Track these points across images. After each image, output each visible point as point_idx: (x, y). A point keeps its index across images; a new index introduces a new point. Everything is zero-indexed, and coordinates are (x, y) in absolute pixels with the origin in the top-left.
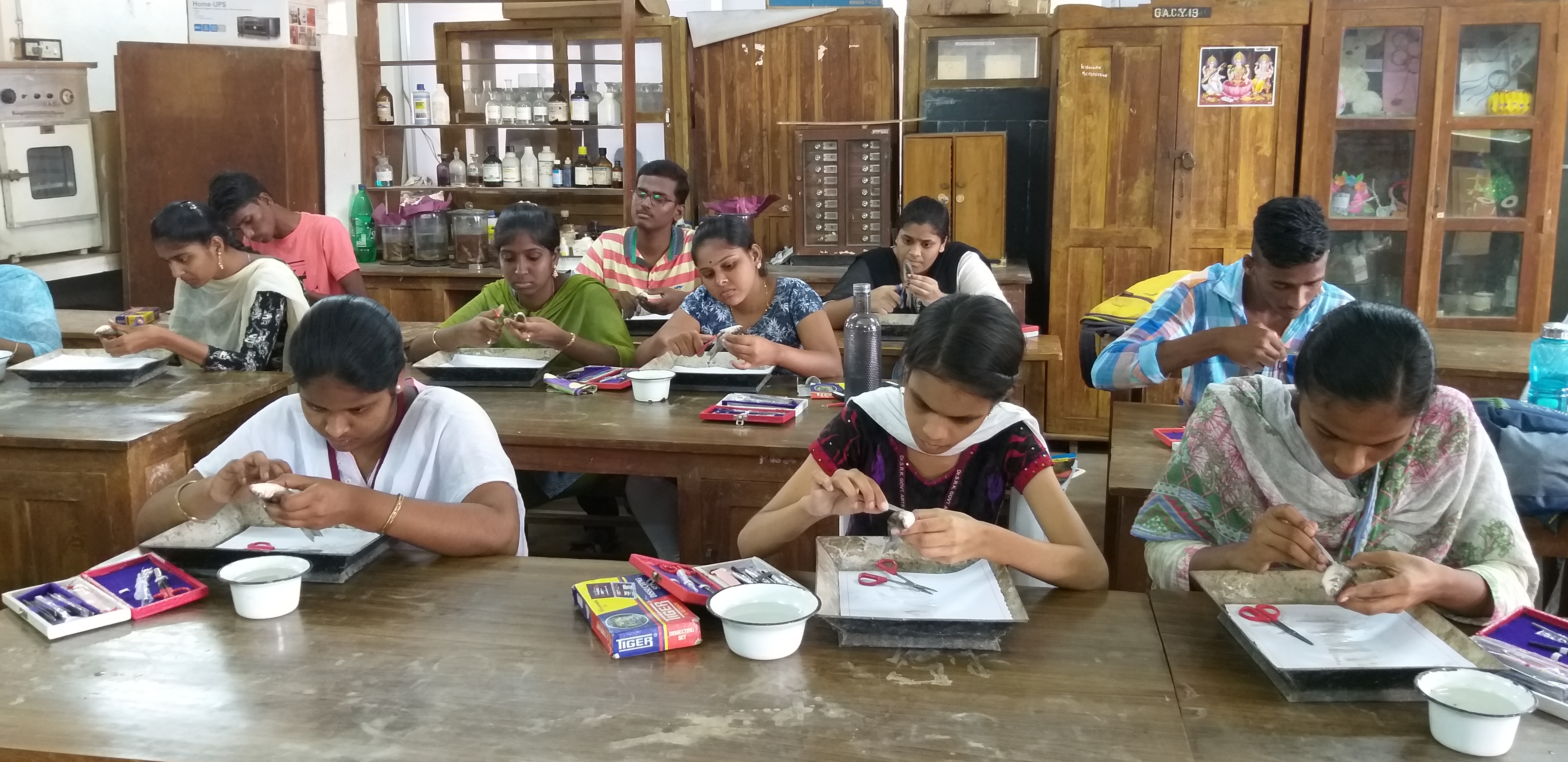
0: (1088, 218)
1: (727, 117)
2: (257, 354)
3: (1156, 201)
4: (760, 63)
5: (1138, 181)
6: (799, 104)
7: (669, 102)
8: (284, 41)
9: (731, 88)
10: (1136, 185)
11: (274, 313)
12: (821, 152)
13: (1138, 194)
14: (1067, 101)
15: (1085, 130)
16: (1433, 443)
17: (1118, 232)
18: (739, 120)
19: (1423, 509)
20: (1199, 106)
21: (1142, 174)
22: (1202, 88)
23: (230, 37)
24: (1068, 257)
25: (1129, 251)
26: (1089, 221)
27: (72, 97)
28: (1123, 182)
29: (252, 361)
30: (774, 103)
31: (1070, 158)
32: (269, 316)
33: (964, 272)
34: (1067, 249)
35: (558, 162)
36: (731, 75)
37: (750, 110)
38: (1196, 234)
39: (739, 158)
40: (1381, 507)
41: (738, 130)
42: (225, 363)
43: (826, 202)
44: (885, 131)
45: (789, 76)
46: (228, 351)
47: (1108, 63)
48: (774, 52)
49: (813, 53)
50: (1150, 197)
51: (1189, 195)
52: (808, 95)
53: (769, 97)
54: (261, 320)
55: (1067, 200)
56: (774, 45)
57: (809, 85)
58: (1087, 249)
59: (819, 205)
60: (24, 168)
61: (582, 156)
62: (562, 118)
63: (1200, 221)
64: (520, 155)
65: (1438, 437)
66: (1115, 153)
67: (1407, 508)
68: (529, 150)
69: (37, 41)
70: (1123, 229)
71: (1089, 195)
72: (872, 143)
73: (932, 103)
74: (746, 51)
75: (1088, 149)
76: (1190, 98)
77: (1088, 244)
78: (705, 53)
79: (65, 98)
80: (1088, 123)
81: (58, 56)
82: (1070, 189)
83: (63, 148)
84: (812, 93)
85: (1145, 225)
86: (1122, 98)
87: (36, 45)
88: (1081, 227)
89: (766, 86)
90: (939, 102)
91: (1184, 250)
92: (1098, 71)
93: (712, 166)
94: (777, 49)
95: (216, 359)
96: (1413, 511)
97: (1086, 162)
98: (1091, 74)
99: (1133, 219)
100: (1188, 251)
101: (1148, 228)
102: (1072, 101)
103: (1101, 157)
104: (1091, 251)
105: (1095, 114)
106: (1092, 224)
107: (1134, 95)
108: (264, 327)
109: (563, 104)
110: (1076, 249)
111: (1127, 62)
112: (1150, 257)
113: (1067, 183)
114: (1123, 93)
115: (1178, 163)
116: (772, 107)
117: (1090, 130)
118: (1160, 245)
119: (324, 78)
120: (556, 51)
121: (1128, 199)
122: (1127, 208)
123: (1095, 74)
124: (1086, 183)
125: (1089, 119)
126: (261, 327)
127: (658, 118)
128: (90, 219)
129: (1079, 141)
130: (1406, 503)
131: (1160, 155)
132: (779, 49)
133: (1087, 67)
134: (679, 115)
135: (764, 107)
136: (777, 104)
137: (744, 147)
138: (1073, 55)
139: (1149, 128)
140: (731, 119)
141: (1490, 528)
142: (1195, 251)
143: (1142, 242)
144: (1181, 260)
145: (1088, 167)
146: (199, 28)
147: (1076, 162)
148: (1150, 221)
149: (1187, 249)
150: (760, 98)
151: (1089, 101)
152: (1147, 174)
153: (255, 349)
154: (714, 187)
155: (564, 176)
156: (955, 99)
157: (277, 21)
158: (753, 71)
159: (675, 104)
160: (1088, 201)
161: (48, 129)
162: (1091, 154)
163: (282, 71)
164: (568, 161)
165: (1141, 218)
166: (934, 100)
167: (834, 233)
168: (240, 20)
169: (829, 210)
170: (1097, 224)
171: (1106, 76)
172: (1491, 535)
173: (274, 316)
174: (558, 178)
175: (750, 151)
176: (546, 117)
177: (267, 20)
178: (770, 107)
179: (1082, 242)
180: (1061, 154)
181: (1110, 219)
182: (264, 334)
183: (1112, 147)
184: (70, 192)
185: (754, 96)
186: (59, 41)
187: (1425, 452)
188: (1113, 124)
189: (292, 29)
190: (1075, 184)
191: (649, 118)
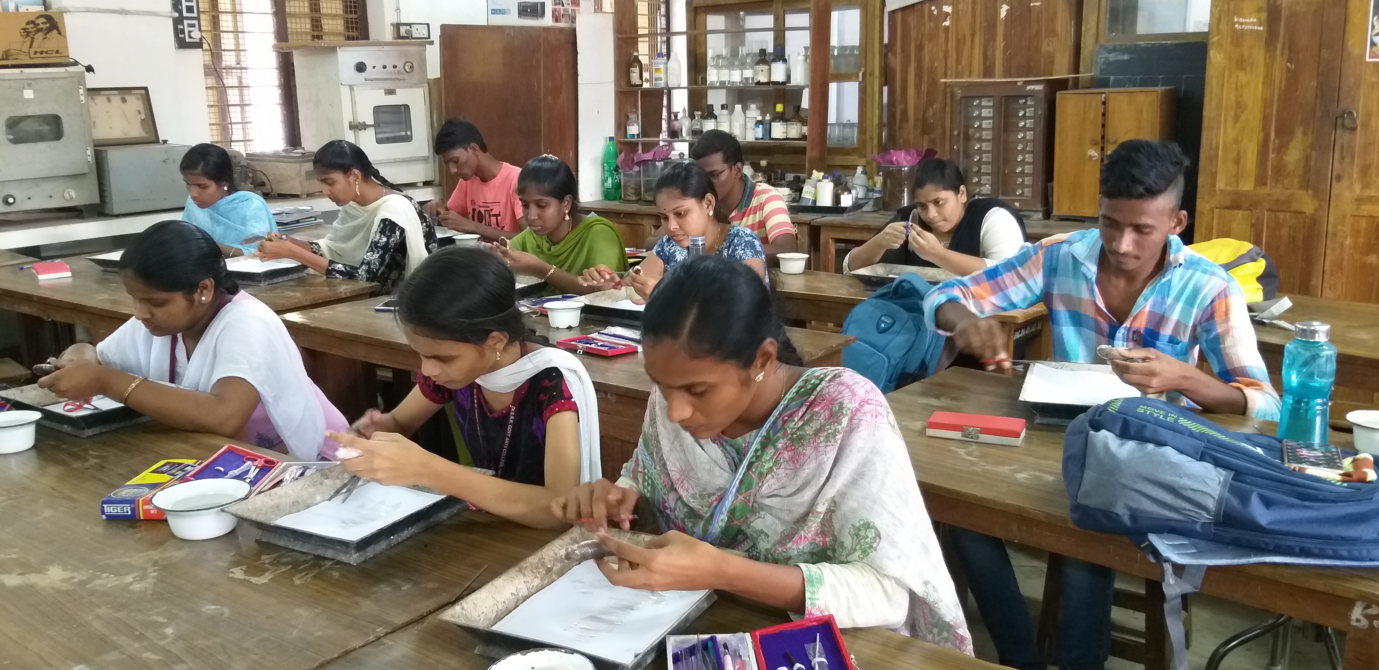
0: (1237, 177)
1: (916, 75)
2: (369, 268)
3: (1312, 163)
4: (947, 23)
5: (1294, 141)
6: (982, 62)
7: (864, 62)
8: (548, 21)
9: (920, 48)
10: (1292, 145)
11: (389, 238)
12: (980, 107)
13: (1294, 155)
14: (1218, 56)
15: (1237, 84)
16: (809, 430)
17: (1269, 195)
18: (926, 78)
19: (789, 496)
20: (1368, 60)
21: (1299, 133)
22: (1371, 40)
23: (513, 19)
24: (1213, 218)
25: (1282, 215)
26: (1237, 182)
27: (412, 67)
28: (1277, 141)
29: (363, 273)
30: (958, 62)
31: (1219, 115)
32: (385, 239)
33: (987, 228)
34: (1212, 210)
35: (760, 118)
36: (920, 36)
37: (936, 68)
38: (1360, 201)
39: (924, 113)
40: (744, 487)
41: (924, 87)
42: (340, 272)
43: (984, 155)
44: (1039, 87)
45: (973, 35)
46: (343, 265)
47: (1264, 15)
48: (960, 12)
49: (996, 12)
50: (1307, 159)
51: (1353, 158)
52: (990, 53)
53: (954, 55)
54: (378, 242)
55: (1213, 159)
56: (961, 6)
57: (992, 43)
58: (1235, 212)
59: (976, 159)
60: (370, 121)
61: (778, 113)
62: (763, 79)
63: (1366, 186)
64: (732, 111)
65: (815, 425)
66: (1268, 110)
67: (775, 492)
68: (738, 107)
69: (410, 25)
70: (1273, 191)
71: (1238, 155)
72: (1029, 99)
73: (1106, 59)
74: (935, 13)
75: (1240, 106)
76: (1356, 51)
77: (1235, 205)
78: (899, 15)
79: (406, 68)
80: (1240, 78)
81: (426, 36)
82: (1217, 147)
83: (404, 105)
84: (994, 51)
85: (1300, 188)
86: (1279, 52)
87: (408, 27)
88: (1228, 188)
89: (952, 44)
90: (1112, 57)
91: (1344, 217)
92: (1253, 24)
93: (901, 121)
94: (963, 10)
95: (333, 270)
96: (781, 496)
97: (1236, 119)
98: (1245, 27)
99: (1286, 182)
100: (1349, 220)
101: (1302, 192)
102: (1222, 55)
103: (1253, 115)
104: (1240, 214)
105: (1248, 68)
106: (1241, 184)
107: (1292, 49)
108: (379, 247)
109: (765, 67)
110: (1223, 210)
111: (1284, 14)
112: (1305, 223)
113: (1214, 142)
114: (1279, 46)
115: (1340, 121)
116: (957, 65)
117: (1242, 87)
118: (1316, 210)
119: (579, 49)
120: (776, 19)
121: (1281, 160)
122: (1279, 170)
123: (1250, 27)
124: (1236, 141)
125: (1241, 75)
126: (377, 247)
127: (854, 78)
128: (425, 159)
129: (1229, 97)
130: (774, 487)
131: (1318, 114)
132: (965, 9)
133: (1241, 20)
134: (872, 74)
135: (949, 64)
136: (961, 63)
137: (930, 102)
138: (1225, 8)
139: (1309, 85)
140: (919, 76)
141: (859, 529)
142: (1357, 218)
143: (1295, 207)
144: (1340, 227)
145: (1238, 125)
146: (495, 12)
147: (1225, 121)
148: (1305, 184)
149: (1348, 216)
150: (946, 57)
151: (1242, 55)
152: (1305, 134)
153: (369, 263)
154: (901, 141)
155: (764, 129)
156: (1129, 53)
157: (543, 4)
158: (941, 31)
159: (868, 64)
160: (1237, 161)
161: (391, 92)
162: (1243, 112)
163: (540, 43)
164: (768, 117)
165: (1296, 180)
166: (1107, 55)
167: (988, 186)
168: (520, 4)
169: (986, 163)
170: (1247, 186)
171: (1261, 28)
172: (858, 536)
173: (388, 240)
174: (759, 132)
175: (935, 106)
176: (753, 79)
177: (537, 4)
178: (954, 64)
179: (1228, 204)
180: (1209, 111)
181: (1261, 180)
182: (378, 253)
183: (1267, 104)
184: (408, 139)
185: (941, 55)
186: (428, 25)
187: (800, 438)
188: (1268, 80)
189: (554, 11)
190: (1224, 142)
191: (840, 78)
